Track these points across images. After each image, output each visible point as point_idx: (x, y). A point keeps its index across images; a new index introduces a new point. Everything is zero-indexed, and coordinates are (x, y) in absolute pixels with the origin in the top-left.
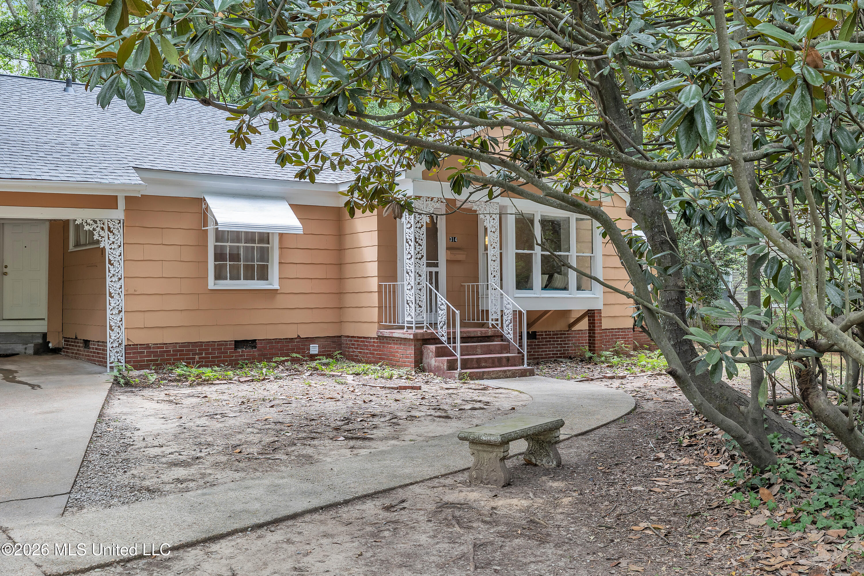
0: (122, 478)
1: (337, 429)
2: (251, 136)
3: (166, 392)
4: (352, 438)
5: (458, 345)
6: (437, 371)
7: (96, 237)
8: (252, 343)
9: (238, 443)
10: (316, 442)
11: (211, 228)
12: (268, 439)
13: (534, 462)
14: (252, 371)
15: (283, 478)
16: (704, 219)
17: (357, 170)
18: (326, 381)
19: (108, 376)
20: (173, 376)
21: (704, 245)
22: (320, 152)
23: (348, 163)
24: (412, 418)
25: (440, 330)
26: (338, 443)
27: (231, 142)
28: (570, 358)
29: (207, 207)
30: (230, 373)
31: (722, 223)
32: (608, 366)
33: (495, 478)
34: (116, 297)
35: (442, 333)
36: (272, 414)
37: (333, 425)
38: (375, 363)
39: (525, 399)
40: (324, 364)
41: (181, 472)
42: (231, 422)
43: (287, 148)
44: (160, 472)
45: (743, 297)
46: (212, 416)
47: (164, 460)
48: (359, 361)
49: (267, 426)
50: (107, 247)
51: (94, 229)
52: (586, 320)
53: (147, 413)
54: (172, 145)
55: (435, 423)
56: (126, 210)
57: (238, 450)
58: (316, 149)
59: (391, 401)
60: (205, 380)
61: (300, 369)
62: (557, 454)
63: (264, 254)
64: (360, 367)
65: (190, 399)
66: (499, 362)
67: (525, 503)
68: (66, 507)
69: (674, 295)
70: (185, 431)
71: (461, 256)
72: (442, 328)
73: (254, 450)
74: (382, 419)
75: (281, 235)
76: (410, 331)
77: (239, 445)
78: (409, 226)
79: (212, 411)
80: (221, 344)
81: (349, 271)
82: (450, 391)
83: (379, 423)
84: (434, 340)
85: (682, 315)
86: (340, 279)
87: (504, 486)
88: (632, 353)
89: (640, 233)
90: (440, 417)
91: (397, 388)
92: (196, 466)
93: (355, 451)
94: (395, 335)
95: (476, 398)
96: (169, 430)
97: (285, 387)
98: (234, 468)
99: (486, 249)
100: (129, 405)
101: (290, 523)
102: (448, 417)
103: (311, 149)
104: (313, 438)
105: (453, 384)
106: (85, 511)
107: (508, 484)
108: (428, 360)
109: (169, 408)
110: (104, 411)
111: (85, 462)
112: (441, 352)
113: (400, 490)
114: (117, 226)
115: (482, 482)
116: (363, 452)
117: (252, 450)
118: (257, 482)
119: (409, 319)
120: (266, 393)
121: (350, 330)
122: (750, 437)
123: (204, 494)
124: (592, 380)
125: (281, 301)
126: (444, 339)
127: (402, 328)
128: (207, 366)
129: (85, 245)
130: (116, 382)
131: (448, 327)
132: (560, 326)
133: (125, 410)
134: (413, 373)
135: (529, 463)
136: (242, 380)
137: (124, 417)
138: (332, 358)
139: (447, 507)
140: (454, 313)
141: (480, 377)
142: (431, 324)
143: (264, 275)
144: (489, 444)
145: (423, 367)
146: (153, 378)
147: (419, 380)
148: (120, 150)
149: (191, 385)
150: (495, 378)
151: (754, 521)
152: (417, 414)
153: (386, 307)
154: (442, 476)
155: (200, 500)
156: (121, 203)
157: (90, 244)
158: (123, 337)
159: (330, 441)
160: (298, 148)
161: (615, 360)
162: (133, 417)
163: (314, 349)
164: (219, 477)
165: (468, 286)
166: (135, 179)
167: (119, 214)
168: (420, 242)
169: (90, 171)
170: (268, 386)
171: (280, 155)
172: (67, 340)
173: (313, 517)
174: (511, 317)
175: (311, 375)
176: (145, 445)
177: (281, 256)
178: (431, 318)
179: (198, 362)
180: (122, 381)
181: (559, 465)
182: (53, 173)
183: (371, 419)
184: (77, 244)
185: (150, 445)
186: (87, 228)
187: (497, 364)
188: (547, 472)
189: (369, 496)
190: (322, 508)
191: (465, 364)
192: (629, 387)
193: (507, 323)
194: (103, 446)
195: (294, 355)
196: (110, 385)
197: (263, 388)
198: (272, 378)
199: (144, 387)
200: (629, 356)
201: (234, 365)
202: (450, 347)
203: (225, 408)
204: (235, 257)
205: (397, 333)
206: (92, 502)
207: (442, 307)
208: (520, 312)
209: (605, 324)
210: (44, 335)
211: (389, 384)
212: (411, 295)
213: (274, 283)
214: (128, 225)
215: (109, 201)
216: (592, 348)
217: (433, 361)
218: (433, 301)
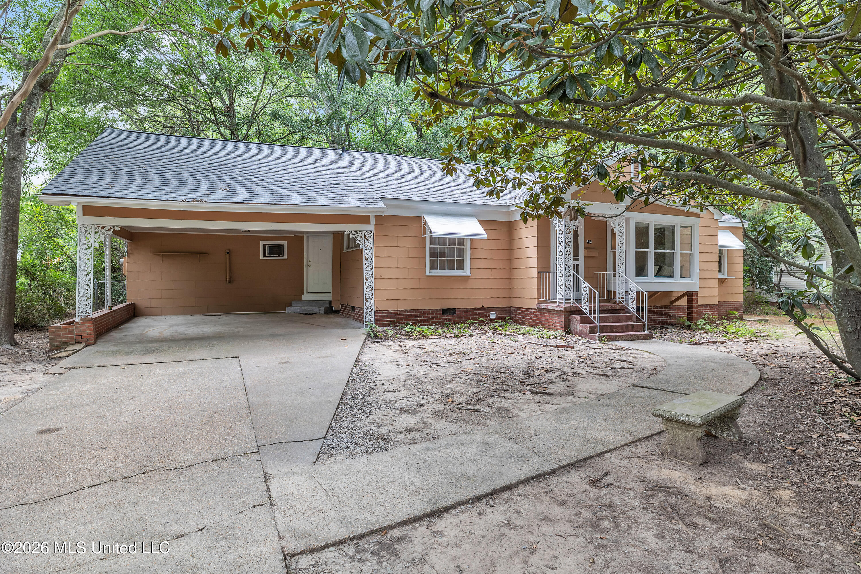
0: (365, 424)
1: (522, 383)
2: (457, 166)
3: (400, 343)
4: (537, 393)
5: (598, 315)
6: (581, 334)
7: (357, 242)
8: (453, 311)
9: (450, 391)
10: (508, 395)
11: (427, 235)
12: (472, 390)
13: (714, 434)
14: (453, 329)
15: (490, 434)
17: (530, 189)
18: (504, 339)
19: (364, 331)
20: (404, 332)
22: (505, 176)
23: (524, 184)
24: (577, 375)
25: (583, 305)
26: (526, 397)
27: (443, 171)
28: (672, 325)
29: (425, 222)
30: (440, 331)
32: (705, 332)
33: (691, 456)
34: (369, 280)
35: (585, 307)
36: (471, 365)
37: (518, 378)
38: (536, 326)
39: (658, 360)
40: (500, 326)
41: (408, 420)
42: (443, 371)
43: (481, 175)
44: (393, 418)
46: (430, 365)
47: (396, 405)
48: (524, 324)
49: (470, 377)
50: (364, 249)
51: (356, 237)
52: (685, 298)
53: (387, 360)
54: (404, 184)
55: (597, 381)
56: (375, 225)
57: (451, 400)
58: (502, 175)
59: (556, 358)
60: (424, 336)
61: (485, 329)
63: (461, 253)
64: (525, 329)
65: (414, 349)
66: (626, 329)
67: (743, 495)
68: (319, 454)
70: (412, 377)
71: (594, 254)
72: (585, 303)
73: (462, 399)
74: (554, 375)
75: (472, 240)
76: (561, 305)
77: (451, 394)
78: (561, 232)
79: (429, 360)
80: (433, 311)
81: (516, 264)
82: (596, 350)
83: (552, 378)
84: (579, 312)
86: (511, 269)
87: (701, 465)
88: (718, 322)
90: (599, 375)
91: (556, 347)
92: (420, 414)
93: (543, 406)
94: (549, 308)
95: (618, 358)
96: (401, 376)
97: (477, 343)
98: (449, 419)
99: (614, 247)
100: (375, 352)
101: (506, 495)
102: (606, 375)
103: (499, 175)
104: (506, 391)
105: (595, 344)
106: (333, 459)
107: (705, 463)
108: (575, 326)
109: (401, 356)
110: (360, 357)
111: (341, 403)
112: (584, 321)
113: (598, 458)
114: (370, 235)
115: (676, 457)
116: (549, 407)
117: (461, 400)
118: (470, 437)
119: (561, 297)
120: (464, 347)
121: (517, 303)
123: (428, 449)
124: (700, 344)
125: (472, 284)
126: (586, 311)
127: (555, 302)
128: (425, 325)
129: (353, 248)
130: (369, 335)
131: (590, 302)
132: (665, 303)
133: (373, 356)
134: (564, 334)
135: (708, 434)
136: (447, 336)
137: (372, 363)
138: (505, 321)
139: (658, 491)
140: (595, 293)
141: (614, 339)
142: (576, 300)
143: (461, 266)
144: (686, 424)
145: (571, 330)
146: (391, 333)
147: (569, 340)
148: (372, 187)
149: (415, 339)
150: (625, 340)
152: (580, 371)
153: (543, 288)
154: (630, 443)
155: (425, 456)
156: (373, 220)
157: (355, 247)
158: (373, 305)
159: (520, 394)
160: (489, 175)
161: (709, 328)
162: (376, 363)
163: (493, 315)
164: (439, 429)
165: (600, 274)
166: (381, 205)
167: (371, 227)
168: (569, 243)
169: (354, 200)
170: (465, 341)
171: (476, 180)
172: (342, 305)
173: (527, 489)
174: (635, 296)
175: (493, 333)
176: (383, 390)
177: (472, 254)
178: (576, 296)
179: (419, 322)
180: (372, 334)
181: (741, 439)
182: (331, 201)
183: (545, 374)
184: (348, 248)
185: (387, 390)
186: (352, 236)
187: (625, 329)
189: (572, 465)
190: (533, 479)
191: (603, 330)
193: (632, 300)
194: (354, 389)
195: (480, 319)
196: (365, 337)
197: (462, 342)
198: (467, 335)
199: (386, 339)
200: (717, 324)
201: (442, 325)
202: (591, 317)
203: (438, 358)
204: (442, 255)
205: (552, 306)
206: (341, 449)
207: (586, 289)
208: (642, 292)
209: (701, 302)
210: (330, 302)
211: (549, 343)
212: (561, 280)
213: (467, 272)
214: (376, 234)
215: (364, 219)
216: (690, 317)
217: (578, 327)
218: (577, 282)
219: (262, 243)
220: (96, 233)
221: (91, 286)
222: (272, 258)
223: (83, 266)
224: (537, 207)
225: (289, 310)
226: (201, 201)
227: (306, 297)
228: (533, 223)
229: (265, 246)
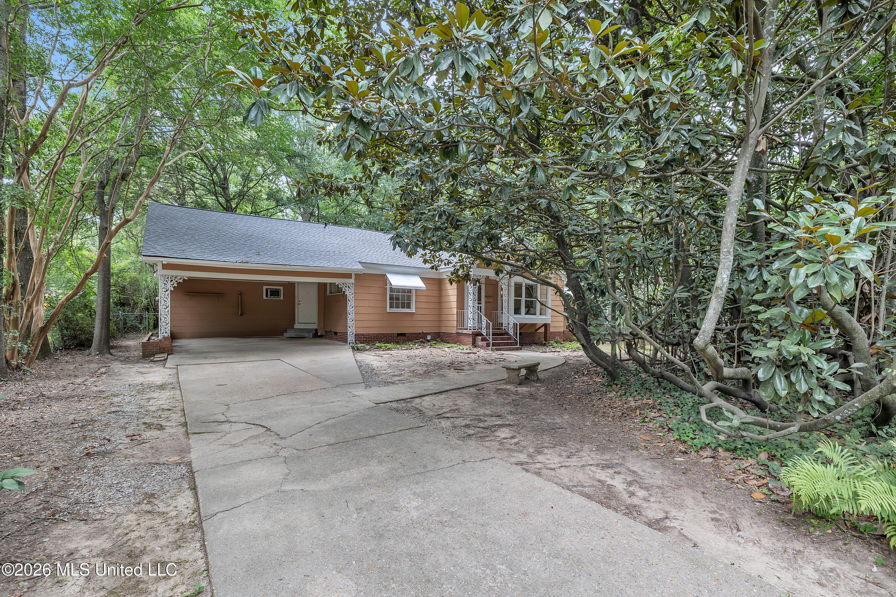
0: (379, 379)
1: (449, 366)
3: (374, 353)
4: (457, 369)
5: (491, 337)
6: (482, 347)
7: (343, 290)
8: (404, 335)
9: (413, 370)
10: (443, 370)
11: (388, 287)
12: (425, 369)
13: (529, 377)
14: (406, 345)
15: (436, 380)
16: (596, 290)
18: (437, 350)
19: (350, 346)
20: (375, 347)
21: (595, 298)
22: (440, 259)
23: (451, 263)
24: (477, 363)
26: (452, 371)
28: (536, 344)
29: (387, 278)
30: (398, 346)
31: (602, 291)
32: (553, 347)
33: (515, 381)
35: (484, 332)
36: (422, 361)
37: (447, 365)
38: (456, 343)
40: (435, 344)
42: (407, 363)
43: (427, 257)
45: (609, 318)
46: (398, 361)
47: (389, 374)
48: (448, 343)
49: (422, 365)
50: (348, 294)
51: (343, 287)
52: (543, 328)
53: (372, 359)
55: (487, 366)
56: (355, 279)
59: (466, 358)
60: (388, 348)
61: (425, 345)
62: (537, 375)
63: (409, 298)
64: (449, 345)
65: (385, 355)
66: (507, 344)
67: (527, 389)
68: (366, 387)
69: (583, 317)
70: (391, 365)
71: (491, 300)
72: (484, 330)
74: (465, 364)
75: (416, 290)
76: (470, 331)
77: (415, 371)
78: (471, 287)
79: (397, 359)
80: (392, 334)
81: (443, 305)
84: (481, 335)
85: (586, 324)
86: (440, 309)
88: (563, 342)
89: (570, 293)
90: (487, 363)
91: (467, 353)
92: (402, 377)
93: (459, 373)
94: (463, 332)
95: (500, 357)
96: (384, 365)
97: (421, 352)
98: (417, 377)
99: (502, 297)
101: (445, 393)
102: (490, 364)
104: (441, 369)
105: (488, 352)
107: (520, 384)
108: (478, 343)
109: (379, 358)
111: (362, 373)
112: (484, 340)
113: (481, 385)
114: (352, 286)
115: (511, 382)
116: (462, 374)
117: (420, 372)
118: (427, 381)
119: (470, 326)
120: (415, 354)
121: (444, 330)
122: (610, 369)
123: (411, 385)
125: (416, 318)
126: (485, 334)
127: (467, 329)
128: (388, 343)
129: (339, 293)
130: (353, 349)
131: (487, 329)
132: (532, 330)
134: (472, 347)
135: (526, 378)
136: (403, 349)
137: (364, 361)
138: (437, 341)
139: (500, 390)
140: (490, 324)
141: (500, 349)
142: (479, 328)
143: (409, 307)
144: (513, 369)
145: (476, 345)
146: (368, 347)
147: (475, 350)
149: (384, 350)
151: (610, 395)
153: (460, 321)
154: (495, 381)
156: (353, 276)
157: (341, 293)
158: (355, 331)
159: (448, 370)
160: (431, 257)
161: (555, 345)
163: (429, 338)
164: (413, 380)
165: (493, 312)
166: (360, 267)
167: (352, 281)
168: (475, 294)
169: (342, 263)
170: (413, 351)
172: (326, 332)
173: (453, 392)
174: (512, 326)
175: (430, 347)
176: (379, 370)
177: (416, 299)
178: (479, 325)
179: (384, 341)
180: (356, 348)
181: (538, 380)
182: (328, 264)
183: (461, 363)
184: (331, 292)
185: (381, 370)
186: (339, 286)
188: (534, 381)
189: (470, 386)
190: (455, 389)
191: (494, 345)
192: (562, 355)
193: (511, 328)
195: (422, 340)
196: (351, 350)
198: (414, 349)
199: (365, 351)
200: (561, 344)
201: (398, 343)
202: (487, 338)
203: (401, 358)
204: (397, 299)
205: (465, 332)
206: (374, 385)
207: (484, 321)
208: (516, 324)
209: (552, 330)
210: (316, 330)
211: (463, 351)
212: (470, 316)
213: (413, 310)
214: (356, 285)
215: (348, 276)
216: (546, 340)
217: (480, 343)
218: (480, 318)
219: (265, 288)
220: (172, 281)
221: (169, 316)
222: (273, 298)
223: (163, 302)
224: (458, 276)
225: (285, 335)
226: (247, 262)
227: (296, 326)
228: (455, 285)
229: (267, 290)
